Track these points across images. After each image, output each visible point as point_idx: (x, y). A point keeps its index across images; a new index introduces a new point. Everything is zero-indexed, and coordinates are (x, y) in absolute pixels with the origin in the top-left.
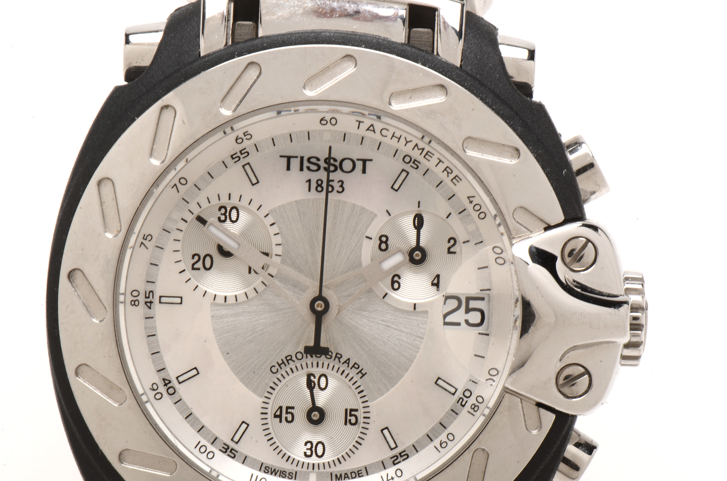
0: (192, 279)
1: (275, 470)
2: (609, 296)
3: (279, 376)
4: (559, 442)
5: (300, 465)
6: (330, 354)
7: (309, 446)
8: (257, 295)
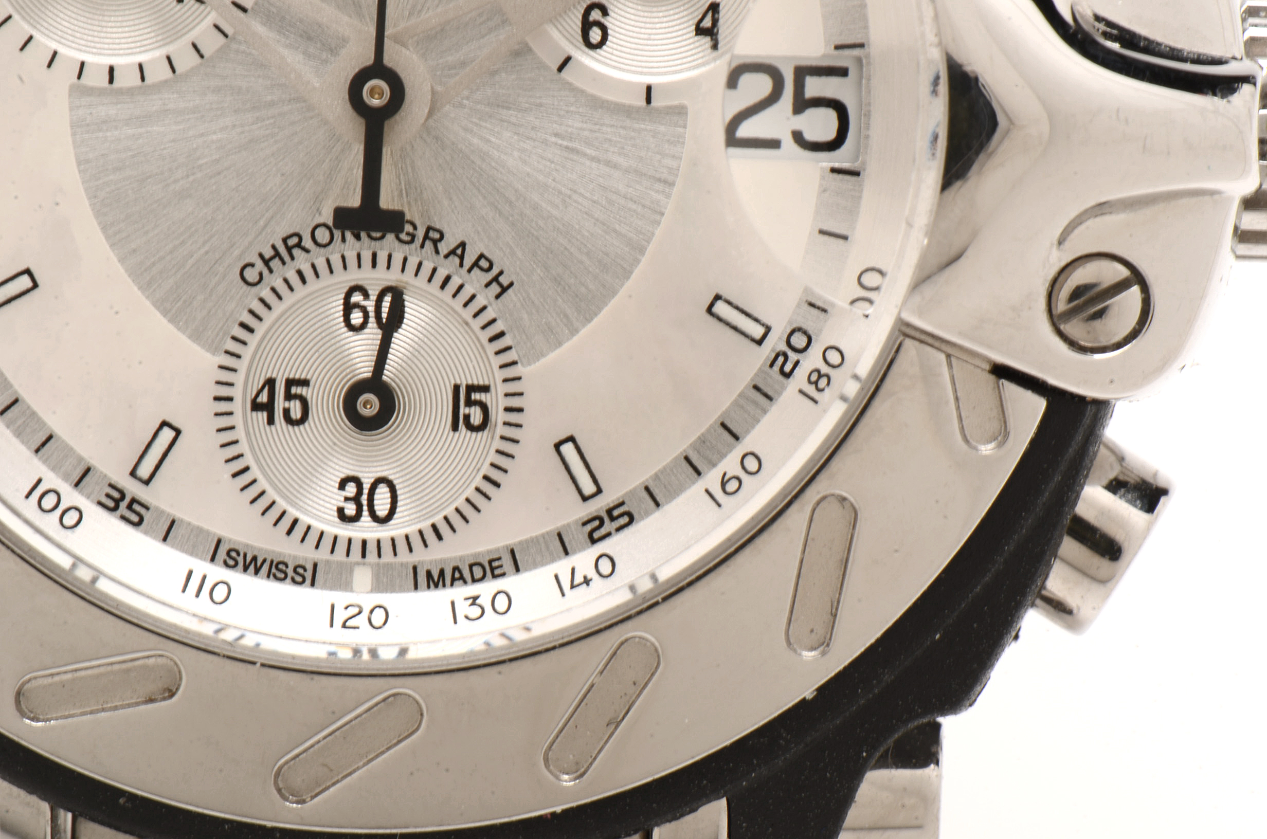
0: (16, 17)
1: (255, 559)
2: (1199, 60)
3: (266, 293)
4: (1058, 478)
5: (327, 543)
6: (408, 228)
7: (351, 489)
8: (201, 64)
